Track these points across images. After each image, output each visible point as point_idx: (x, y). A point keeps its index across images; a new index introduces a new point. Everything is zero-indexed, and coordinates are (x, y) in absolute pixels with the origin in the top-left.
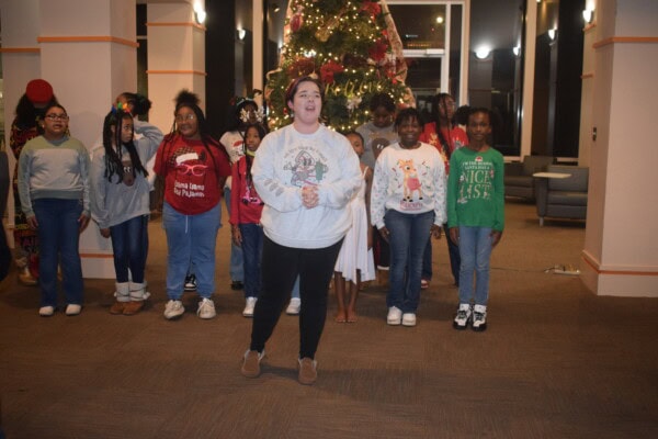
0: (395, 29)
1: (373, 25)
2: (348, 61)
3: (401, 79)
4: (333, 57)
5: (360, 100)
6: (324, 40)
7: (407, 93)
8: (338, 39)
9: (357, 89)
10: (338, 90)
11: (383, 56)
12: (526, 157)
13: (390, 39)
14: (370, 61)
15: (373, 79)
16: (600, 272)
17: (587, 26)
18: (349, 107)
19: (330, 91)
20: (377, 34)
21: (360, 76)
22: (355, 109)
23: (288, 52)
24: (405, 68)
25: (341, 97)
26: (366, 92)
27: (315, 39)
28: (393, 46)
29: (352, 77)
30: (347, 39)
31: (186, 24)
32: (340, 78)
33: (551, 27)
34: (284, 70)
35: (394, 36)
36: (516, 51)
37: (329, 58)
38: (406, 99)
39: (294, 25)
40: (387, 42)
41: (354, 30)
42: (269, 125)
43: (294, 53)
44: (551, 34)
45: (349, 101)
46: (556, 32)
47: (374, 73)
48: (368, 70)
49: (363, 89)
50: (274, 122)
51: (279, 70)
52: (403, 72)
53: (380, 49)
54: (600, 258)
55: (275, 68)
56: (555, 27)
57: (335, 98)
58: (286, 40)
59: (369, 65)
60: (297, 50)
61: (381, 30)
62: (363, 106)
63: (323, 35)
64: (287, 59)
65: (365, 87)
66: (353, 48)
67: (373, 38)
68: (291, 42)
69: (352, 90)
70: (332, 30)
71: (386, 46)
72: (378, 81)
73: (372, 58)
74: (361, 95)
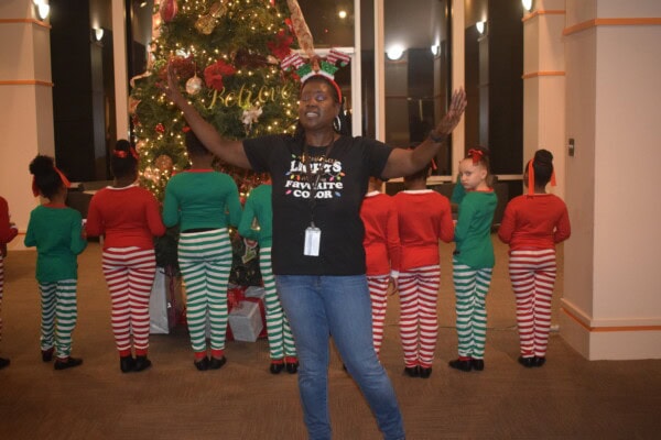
0: (302, 17)
1: (272, 11)
2: (241, 59)
4: (220, 54)
5: (260, 112)
6: (208, 31)
8: (227, 30)
9: (254, 97)
10: (229, 98)
11: (288, 53)
13: (297, 29)
14: (271, 59)
15: (275, 83)
16: (591, 329)
17: (527, 15)
18: (246, 122)
19: (218, 100)
20: (279, 24)
21: (258, 79)
22: (254, 125)
23: (159, 50)
25: (234, 108)
26: (268, 101)
27: (195, 31)
28: (300, 39)
29: (247, 81)
30: (240, 29)
31: (24, 21)
32: (231, 83)
33: (479, 20)
34: (155, 74)
35: (301, 26)
36: (435, 50)
37: (215, 56)
39: (166, 14)
40: (292, 33)
41: (247, 19)
42: (137, 148)
43: (167, 50)
44: (480, 27)
45: (245, 113)
46: (485, 24)
47: (276, 75)
48: (268, 72)
49: (263, 97)
50: (143, 145)
51: (148, 74)
53: (284, 43)
54: (590, 312)
55: (144, 72)
56: (484, 19)
57: (226, 110)
58: (156, 34)
59: (270, 65)
60: (171, 46)
61: (284, 18)
62: (264, 120)
63: (206, 26)
64: (157, 59)
65: (266, 94)
66: (248, 42)
67: (273, 29)
68: (163, 36)
69: (248, 99)
70: (218, 19)
71: (291, 40)
72: (282, 85)
73: (273, 55)
74: (261, 104)
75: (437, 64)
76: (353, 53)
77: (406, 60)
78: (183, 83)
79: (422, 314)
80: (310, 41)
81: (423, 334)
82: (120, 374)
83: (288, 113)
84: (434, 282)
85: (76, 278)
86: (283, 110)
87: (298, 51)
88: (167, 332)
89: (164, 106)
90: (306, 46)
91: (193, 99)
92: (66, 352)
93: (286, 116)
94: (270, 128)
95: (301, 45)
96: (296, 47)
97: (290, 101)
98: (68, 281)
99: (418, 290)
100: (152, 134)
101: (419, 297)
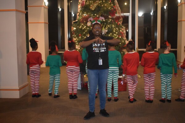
0: (118, 5)
1: (110, 4)
3: (120, 23)
4: (96, 15)
5: (107, 31)
6: (93, 9)
7: (122, 28)
8: (98, 9)
9: (105, 27)
11: (114, 15)
12: (159, 49)
13: (117, 9)
14: (110, 17)
15: (111, 23)
17: (179, 4)
18: (103, 33)
20: (112, 7)
21: (106, 22)
22: (105, 34)
23: (80, 14)
24: (122, 19)
26: (109, 28)
27: (90, 9)
28: (117, 11)
30: (102, 9)
35: (118, 8)
36: (151, 14)
38: (122, 30)
39: (82, 5)
40: (115, 10)
41: (104, 6)
43: (82, 14)
44: (165, 7)
45: (103, 31)
46: (167, 6)
47: (111, 21)
48: (109, 20)
49: (108, 27)
50: (75, 39)
51: (77, 21)
52: (121, 21)
53: (113, 12)
55: (76, 20)
56: (166, 5)
58: (79, 10)
59: (110, 18)
60: (83, 13)
61: (113, 6)
62: (108, 33)
63: (93, 8)
64: (79, 17)
65: (108, 26)
66: (104, 12)
67: (110, 8)
68: (81, 11)
69: (104, 27)
70: (96, 6)
71: (115, 11)
72: (113, 24)
73: (110, 16)
74: (107, 29)
75: (152, 18)
76: (129, 15)
77: (143, 16)
78: (86, 23)
79: (150, 86)
80: (120, 12)
81: (151, 91)
82: (70, 99)
83: (114, 31)
84: (154, 77)
85: (60, 74)
86: (113, 30)
87: (117, 14)
88: (81, 89)
89: (81, 29)
90: (119, 13)
91: (89, 27)
92: (57, 93)
93: (114, 32)
94: (109, 35)
95: (117, 13)
96: (116, 13)
97: (115, 28)
98: (58, 74)
99: (150, 79)
100: (78, 36)
101: (150, 81)
